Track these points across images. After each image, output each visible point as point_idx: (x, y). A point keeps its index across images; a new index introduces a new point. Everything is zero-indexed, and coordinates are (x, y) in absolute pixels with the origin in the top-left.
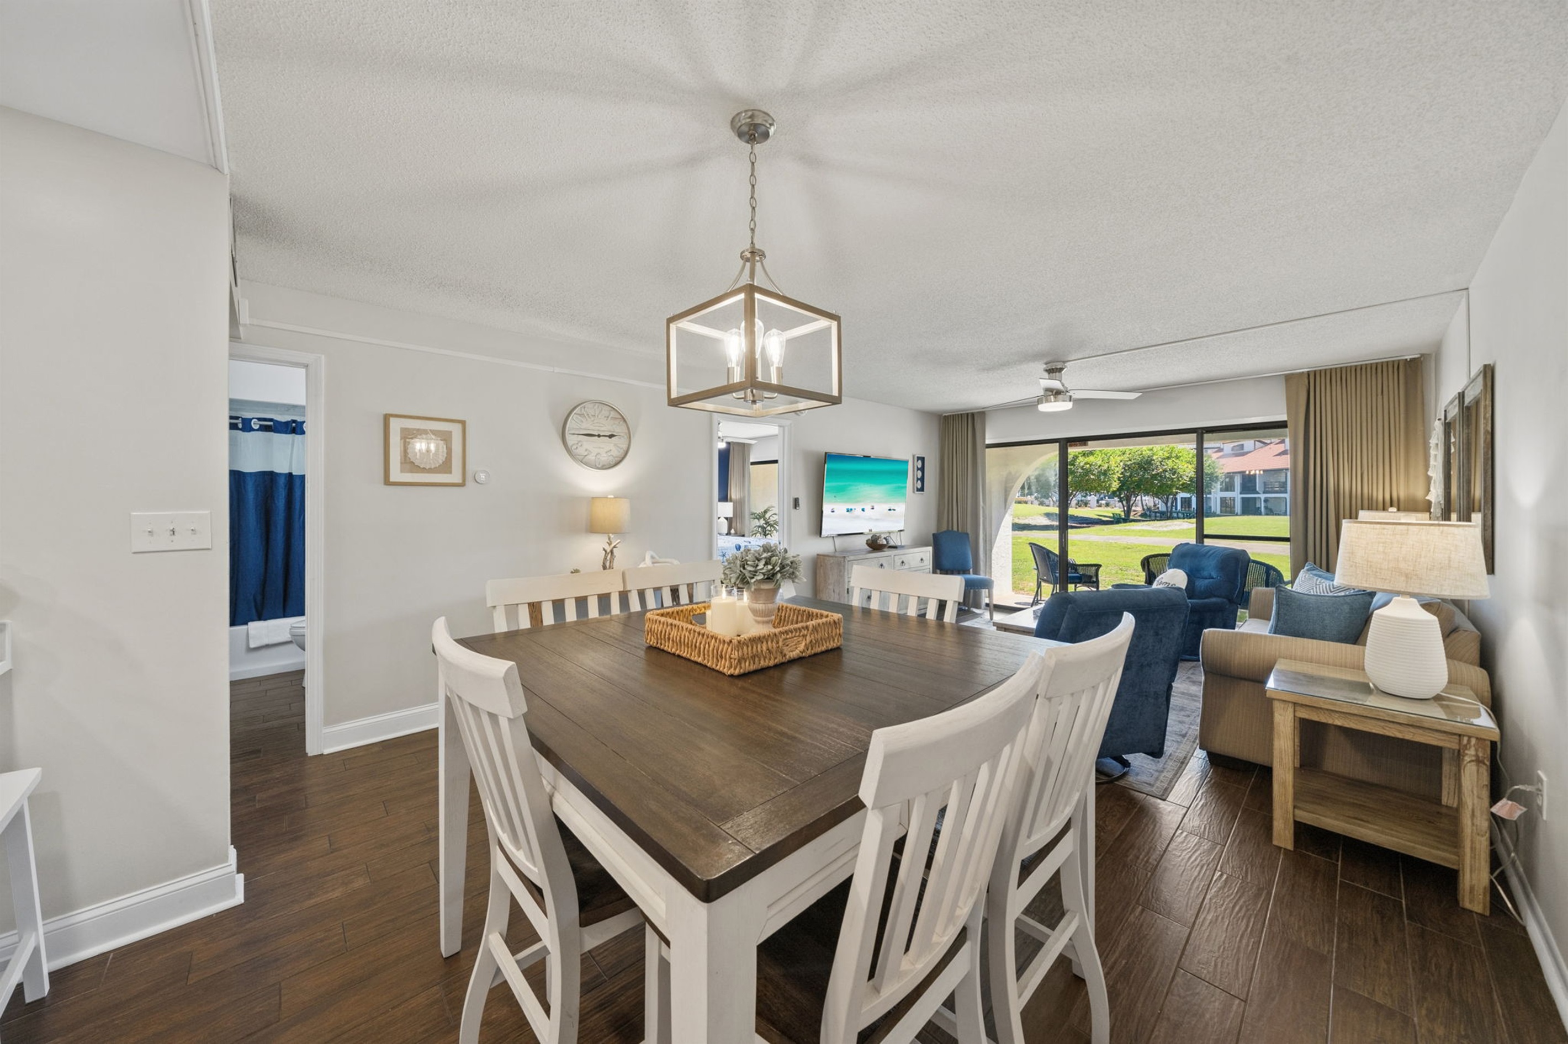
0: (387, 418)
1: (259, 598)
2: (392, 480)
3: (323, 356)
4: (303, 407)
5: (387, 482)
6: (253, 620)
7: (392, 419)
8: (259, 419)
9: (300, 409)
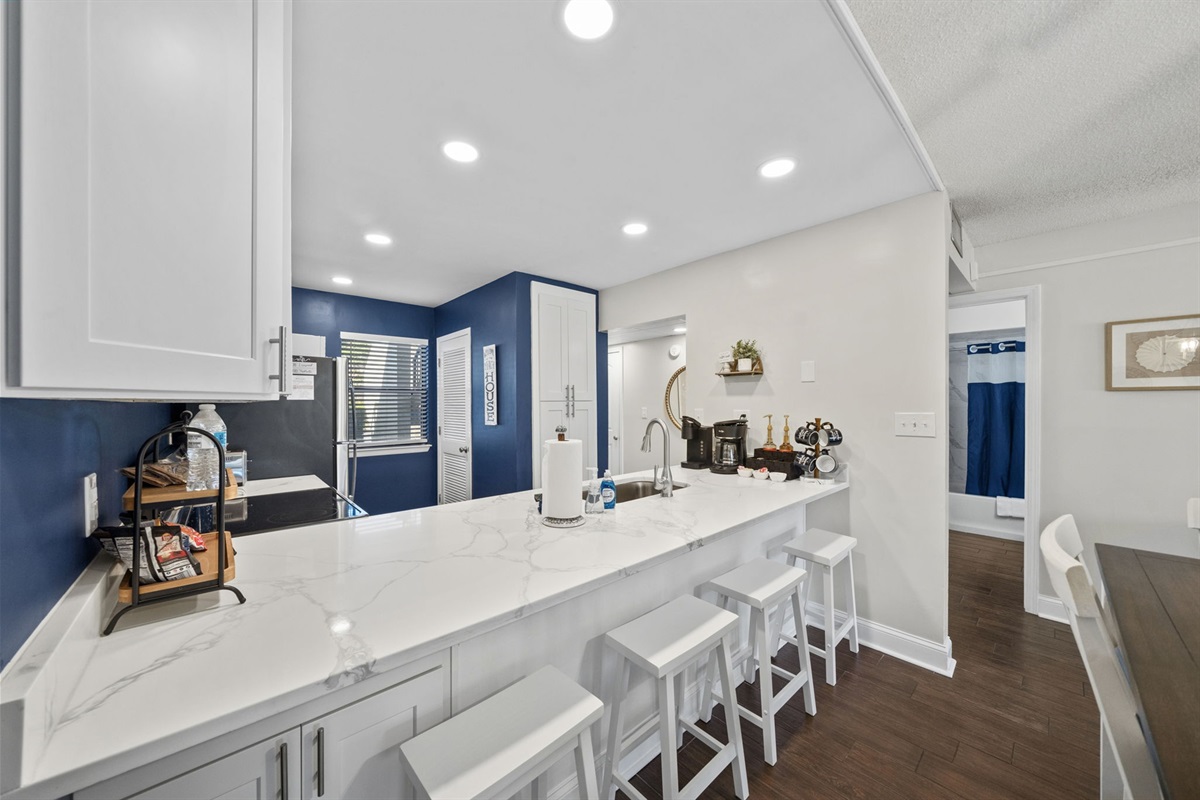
0: (1108, 328)
1: (1005, 479)
2: (1114, 385)
3: (1040, 286)
4: (1023, 329)
5: (1109, 387)
6: (1000, 495)
7: (1114, 327)
8: (1005, 343)
9: (1022, 331)
